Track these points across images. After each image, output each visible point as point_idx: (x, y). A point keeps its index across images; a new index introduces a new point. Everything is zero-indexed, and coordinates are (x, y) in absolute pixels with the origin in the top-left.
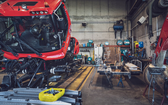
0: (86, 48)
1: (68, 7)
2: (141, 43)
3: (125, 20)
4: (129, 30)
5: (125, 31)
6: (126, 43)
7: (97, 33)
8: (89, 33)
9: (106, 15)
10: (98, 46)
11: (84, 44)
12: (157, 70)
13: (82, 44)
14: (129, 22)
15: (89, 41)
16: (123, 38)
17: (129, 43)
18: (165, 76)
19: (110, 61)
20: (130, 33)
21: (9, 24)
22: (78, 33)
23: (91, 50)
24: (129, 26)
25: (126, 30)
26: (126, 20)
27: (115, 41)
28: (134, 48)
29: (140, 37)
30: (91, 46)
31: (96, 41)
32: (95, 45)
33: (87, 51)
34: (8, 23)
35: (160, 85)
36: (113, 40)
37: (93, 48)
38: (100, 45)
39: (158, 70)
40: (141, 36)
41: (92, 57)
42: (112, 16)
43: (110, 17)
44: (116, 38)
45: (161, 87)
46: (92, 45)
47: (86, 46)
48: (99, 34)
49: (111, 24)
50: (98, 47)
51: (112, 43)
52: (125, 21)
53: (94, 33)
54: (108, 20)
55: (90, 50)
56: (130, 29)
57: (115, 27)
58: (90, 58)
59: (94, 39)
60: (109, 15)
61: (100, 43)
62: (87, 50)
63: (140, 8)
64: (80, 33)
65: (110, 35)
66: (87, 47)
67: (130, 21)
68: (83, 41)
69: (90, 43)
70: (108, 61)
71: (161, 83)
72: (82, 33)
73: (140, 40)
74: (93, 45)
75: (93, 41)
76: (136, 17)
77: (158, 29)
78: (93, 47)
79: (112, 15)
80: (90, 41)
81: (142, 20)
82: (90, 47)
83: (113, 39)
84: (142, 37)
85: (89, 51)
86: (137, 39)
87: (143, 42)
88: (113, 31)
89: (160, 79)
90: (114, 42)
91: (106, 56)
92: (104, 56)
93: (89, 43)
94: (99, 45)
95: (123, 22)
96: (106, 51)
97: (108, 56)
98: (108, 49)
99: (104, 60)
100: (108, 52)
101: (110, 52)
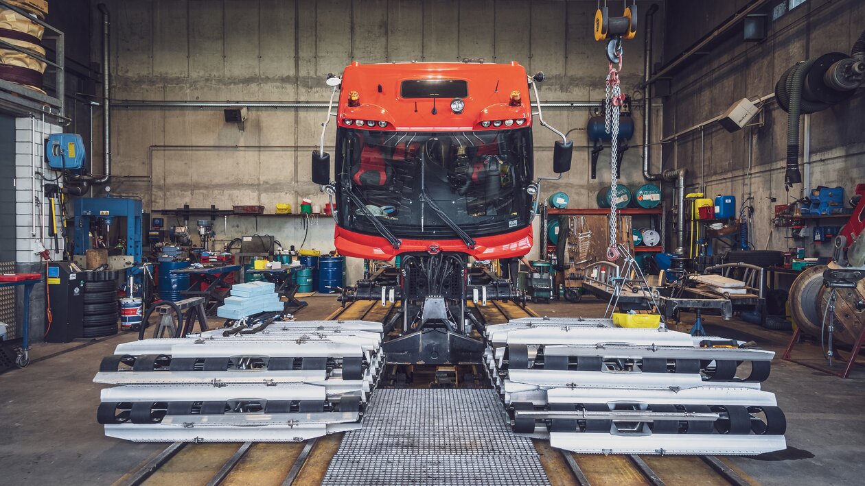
1: (386, 33)
2: (727, 201)
3: (638, 96)
4: (654, 140)
5: (637, 146)
6: (646, 197)
9: (555, 72)
12: (845, 276)
14: (658, 104)
16: (629, 176)
17: (656, 197)
18: (857, 296)
20: (658, 154)
21: (109, 106)
24: (654, 121)
25: (639, 142)
26: (644, 99)
27: (590, 188)
28: (687, 220)
29: (715, 174)
34: (103, 106)
35: (843, 320)
36: (582, 187)
39: (848, 275)
40: (725, 172)
42: (582, 78)
43: (575, 82)
44: (594, 177)
45: (846, 326)
49: (576, 113)
51: (576, 197)
52: (639, 101)
54: (564, 96)
56: (658, 137)
57: (595, 128)
60: (570, 74)
63: (725, 59)
67: (660, 101)
71: (847, 316)
73: (718, 189)
76: (701, 89)
77: (811, 153)
79: (580, 74)
81: (742, 112)
83: (584, 182)
84: (729, 175)
86: (700, 181)
87: (733, 199)
88: (585, 144)
89: (844, 304)
90: (584, 192)
91: (575, 256)
95: (630, 107)
96: (573, 232)
97: (581, 255)
98: (581, 225)
99: (568, 268)
100: (581, 236)
101: (589, 236)
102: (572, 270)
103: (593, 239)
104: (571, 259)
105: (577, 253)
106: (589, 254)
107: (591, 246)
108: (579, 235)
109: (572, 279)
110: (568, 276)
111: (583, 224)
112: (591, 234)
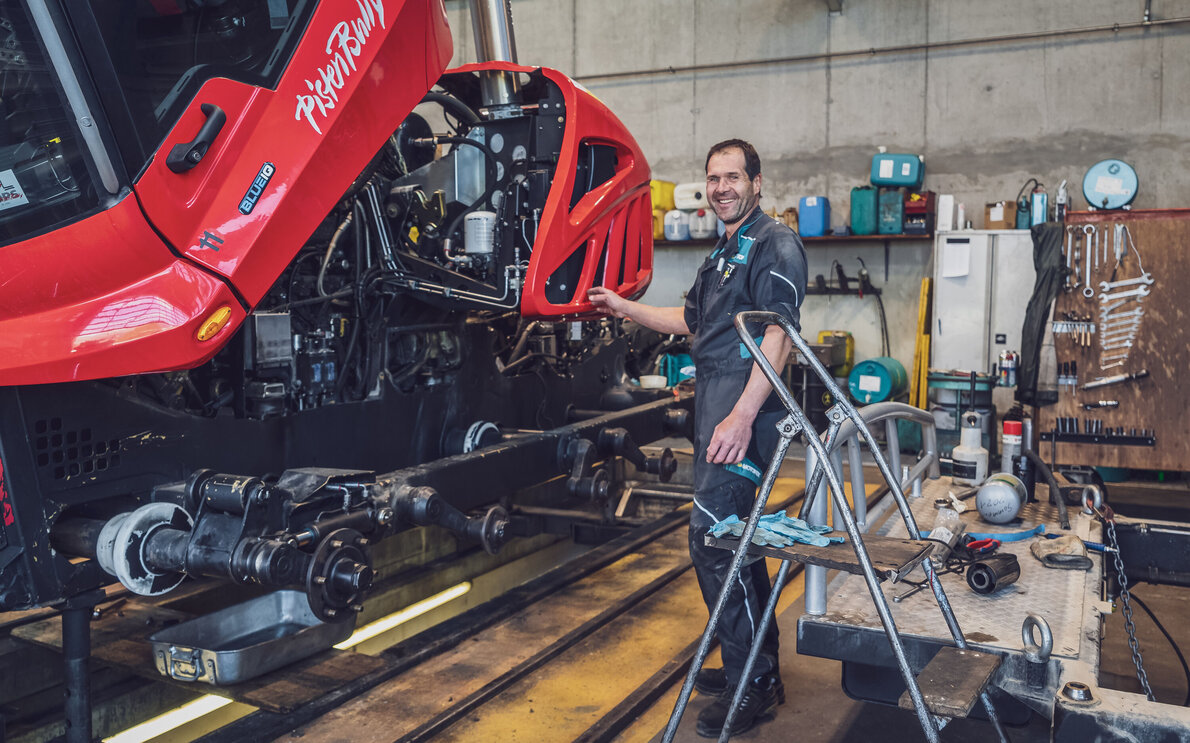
0: (833, 253)
7: (976, 60)
8: (876, 69)
10: (987, 224)
11: (812, 201)
13: (792, 201)
15: (871, 166)
19: (1132, 420)
22: (750, 81)
23: (896, 277)
30: (891, 220)
31: (967, 162)
32: (945, 205)
33: (844, 290)
37: (918, 251)
38: (1018, 213)
41: (905, 354)
46: (909, 213)
47: (840, 220)
48: (1001, 65)
50: (980, 239)
51: (1184, 176)
53: (937, 62)
55: (877, 280)
58: (871, 368)
59: (943, 137)
61: (1011, 187)
62: (843, 280)
64: (779, 81)
65: (1159, 77)
66: (852, 238)
68: (800, 168)
69: (890, 186)
70: (1111, 420)
72: (802, 76)
74: (928, 212)
75: (922, 169)
78: (927, 236)
80: (886, 170)
82: (884, 241)
85: (867, 289)
91: (1079, 358)
92: (1048, 355)
93: (870, 197)
94: (997, 214)
96: (1081, 279)
97: (1104, 357)
98: (1111, 254)
99: (1052, 399)
100: (1112, 291)
101: (1141, 291)
102: (1066, 408)
103: (1155, 300)
104: (1064, 368)
105: (1093, 351)
106: (1136, 355)
107: (1147, 327)
108: (1100, 290)
109: (1065, 438)
110: (1050, 427)
111: (1118, 251)
112: (1149, 287)
